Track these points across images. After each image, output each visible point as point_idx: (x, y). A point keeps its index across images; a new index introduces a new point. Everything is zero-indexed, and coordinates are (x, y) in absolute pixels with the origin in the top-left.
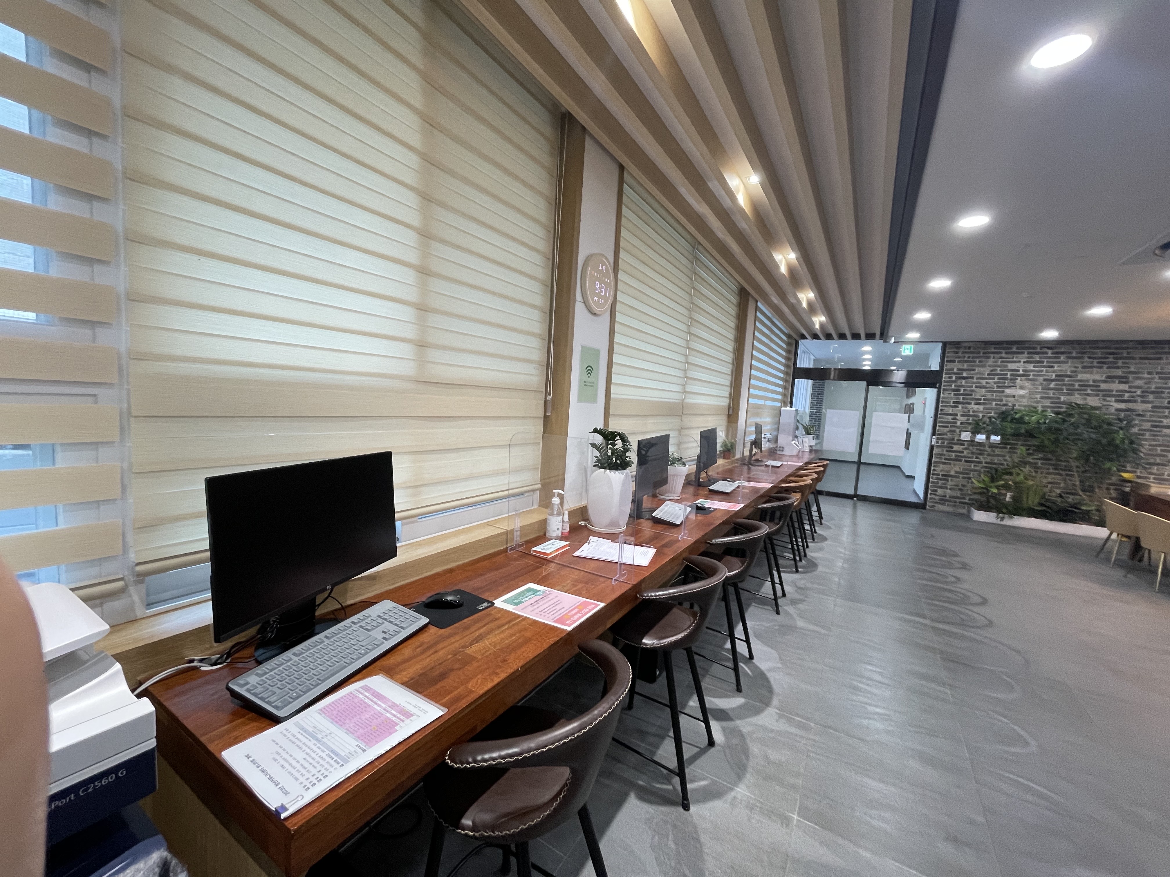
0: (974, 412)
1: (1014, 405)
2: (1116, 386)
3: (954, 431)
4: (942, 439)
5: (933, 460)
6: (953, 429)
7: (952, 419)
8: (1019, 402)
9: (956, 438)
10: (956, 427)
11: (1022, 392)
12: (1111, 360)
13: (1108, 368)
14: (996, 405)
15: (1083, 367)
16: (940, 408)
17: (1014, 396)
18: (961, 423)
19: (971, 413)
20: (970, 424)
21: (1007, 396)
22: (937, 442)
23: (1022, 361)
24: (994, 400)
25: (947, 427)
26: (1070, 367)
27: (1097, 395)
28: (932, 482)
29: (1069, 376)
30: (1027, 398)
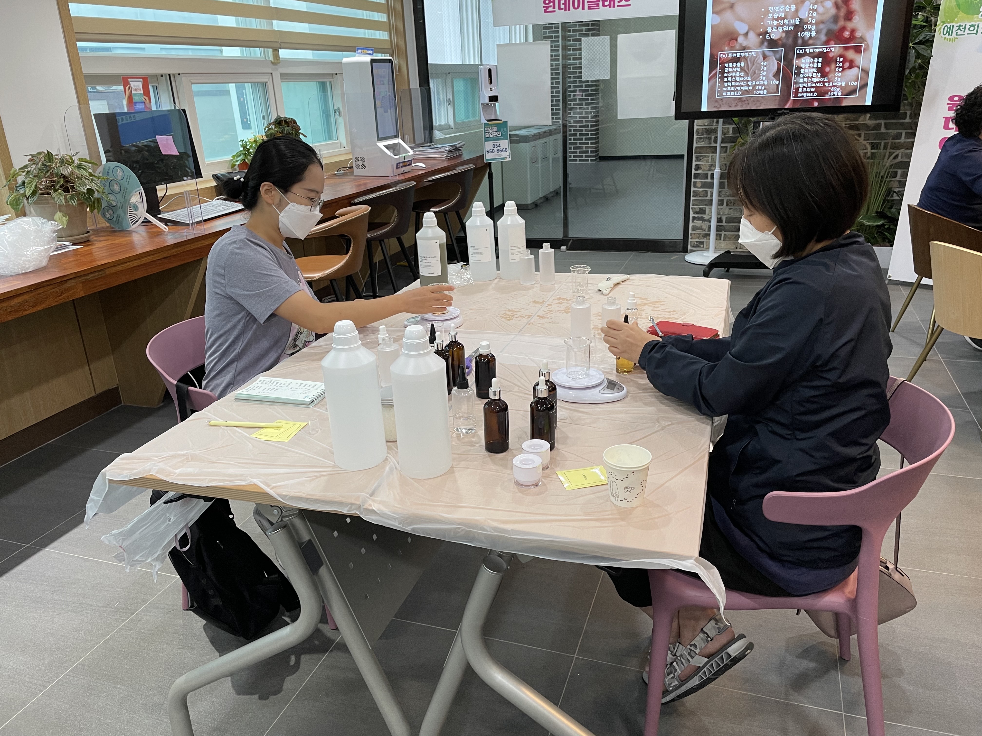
5: (695, 145)
28: (696, 194)
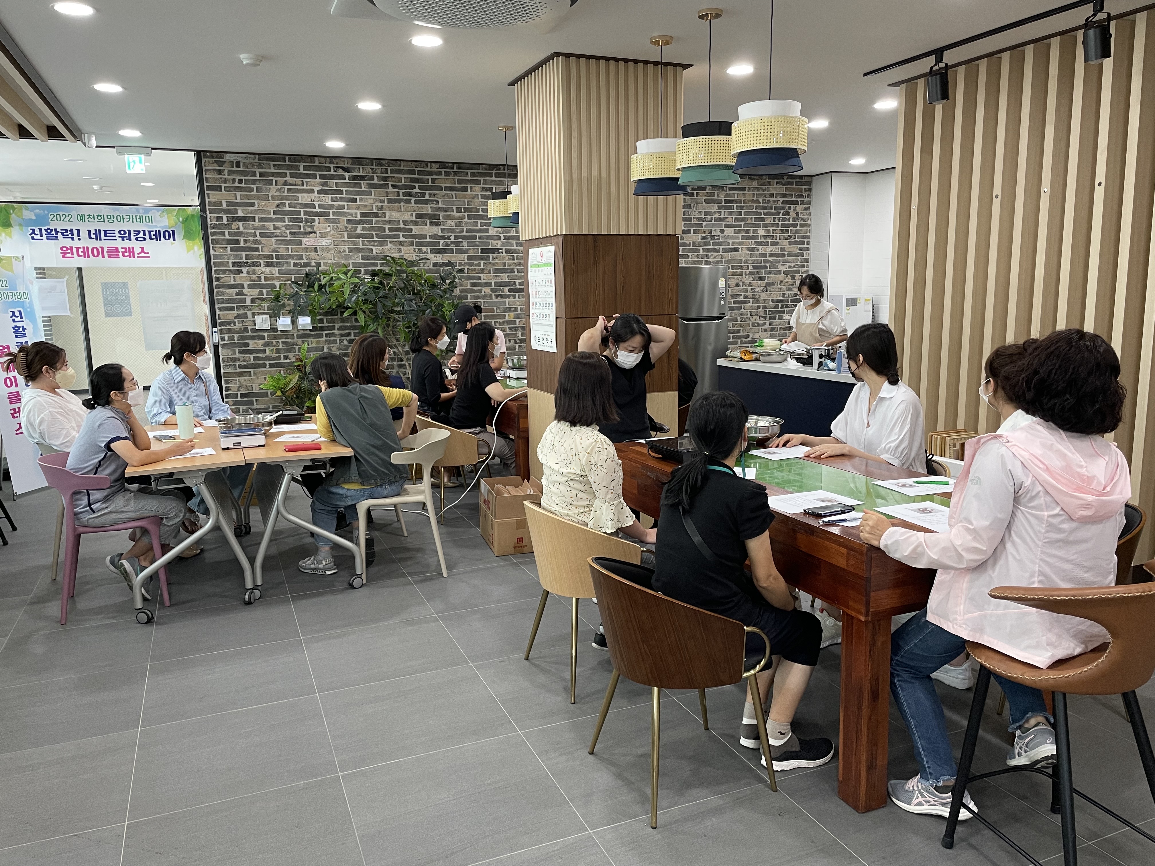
0: (266, 279)
1: (319, 264)
2: (428, 230)
3: (245, 316)
4: (229, 331)
5: (222, 371)
6: (241, 312)
7: (237, 294)
8: (324, 258)
9: (250, 328)
10: (246, 307)
11: (324, 242)
12: (417, 190)
13: (416, 202)
14: (295, 265)
15: (390, 201)
16: (214, 276)
17: (316, 250)
18: (253, 301)
19: (263, 282)
20: (264, 300)
21: (306, 250)
22: (223, 339)
23: (316, 189)
24: (291, 257)
25: (232, 309)
26: (375, 200)
27: (412, 244)
29: (376, 215)
30: (332, 251)
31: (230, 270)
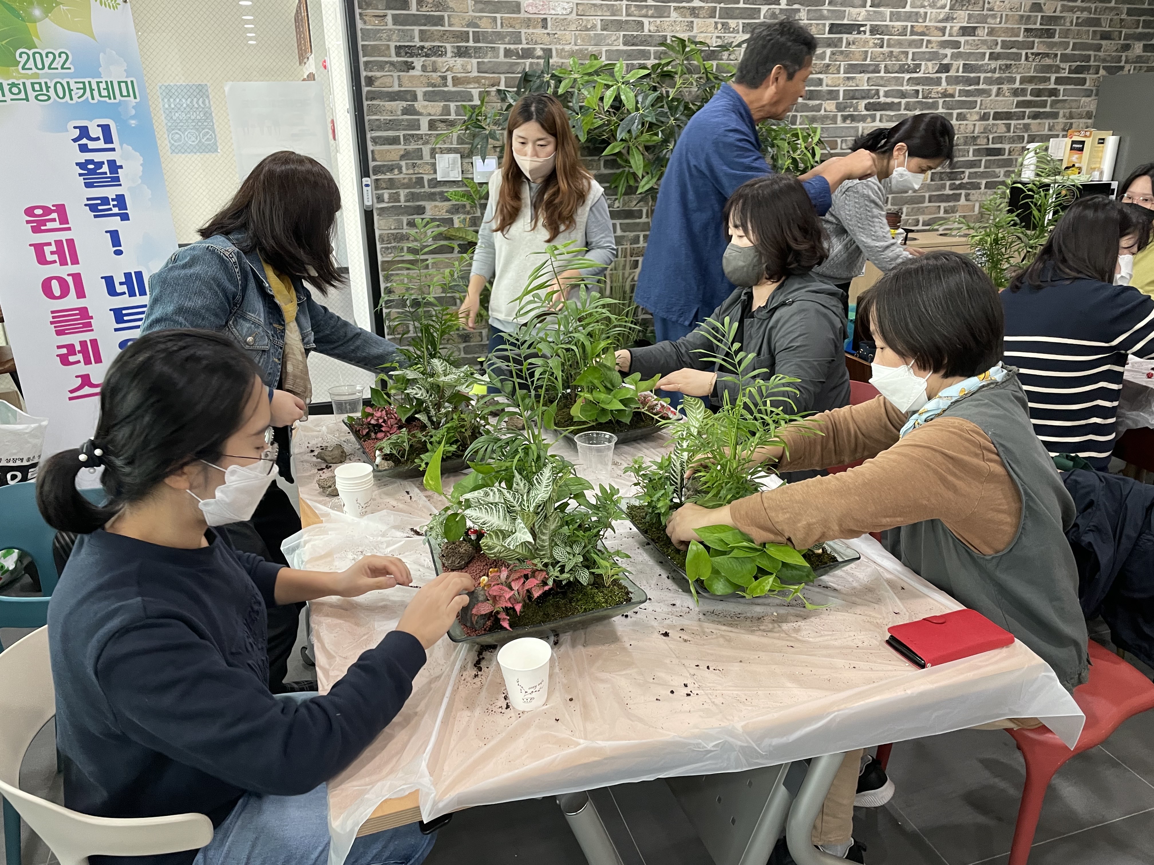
0: (456, 81)
1: (548, 53)
3: (418, 154)
4: (391, 184)
5: (380, 258)
6: (412, 147)
7: (406, 111)
8: (559, 41)
9: (426, 178)
10: (420, 137)
14: (508, 53)
16: (363, 74)
17: (544, 23)
18: (432, 125)
19: (450, 88)
20: (451, 124)
21: (528, 23)
22: (380, 199)
24: (500, 36)
25: (395, 141)
30: (573, 27)
31: (392, 64)
